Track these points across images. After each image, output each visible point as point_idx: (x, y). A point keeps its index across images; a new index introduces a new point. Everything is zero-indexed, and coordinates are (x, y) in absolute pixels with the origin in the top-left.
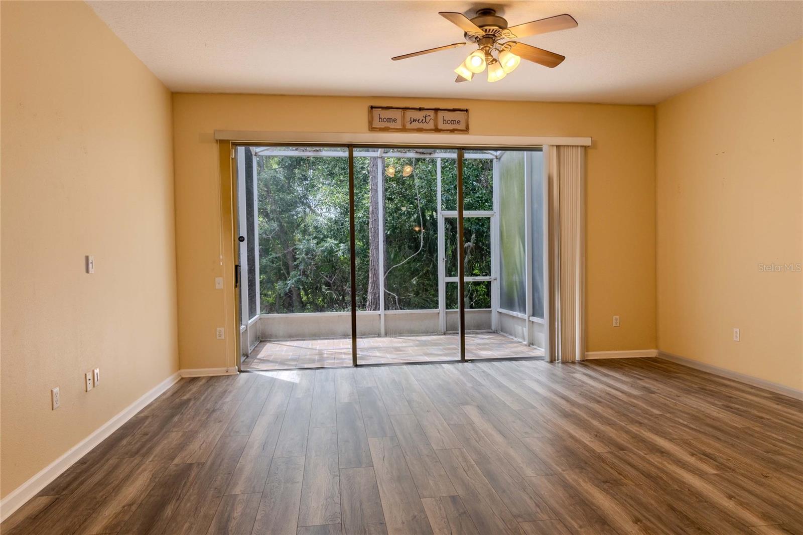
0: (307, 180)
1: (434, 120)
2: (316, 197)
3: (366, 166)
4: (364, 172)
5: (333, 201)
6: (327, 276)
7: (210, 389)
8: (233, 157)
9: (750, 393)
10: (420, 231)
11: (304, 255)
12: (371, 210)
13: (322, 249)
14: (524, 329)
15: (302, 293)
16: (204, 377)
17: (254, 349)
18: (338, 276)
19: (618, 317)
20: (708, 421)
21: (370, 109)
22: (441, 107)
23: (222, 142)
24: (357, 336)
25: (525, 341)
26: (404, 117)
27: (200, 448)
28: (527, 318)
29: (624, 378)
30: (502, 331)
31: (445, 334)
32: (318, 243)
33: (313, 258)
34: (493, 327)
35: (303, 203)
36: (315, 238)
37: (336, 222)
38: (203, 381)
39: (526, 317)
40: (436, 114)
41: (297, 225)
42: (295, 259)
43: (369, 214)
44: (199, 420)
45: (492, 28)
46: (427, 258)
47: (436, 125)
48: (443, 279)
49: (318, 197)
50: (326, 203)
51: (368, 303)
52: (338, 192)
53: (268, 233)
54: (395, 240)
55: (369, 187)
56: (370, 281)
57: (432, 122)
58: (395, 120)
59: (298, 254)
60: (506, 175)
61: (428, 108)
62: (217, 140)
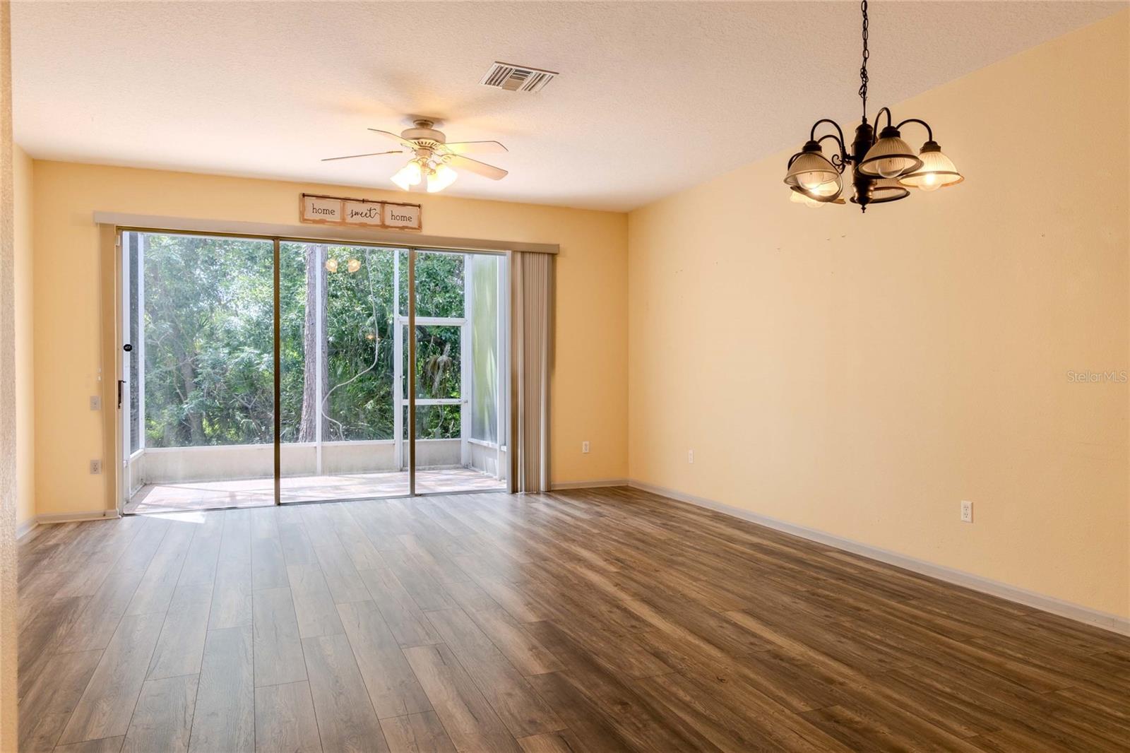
0: (216, 265)
1: (380, 215)
2: (229, 289)
3: (302, 251)
4: (300, 259)
5: (254, 296)
6: (243, 399)
7: (83, 534)
8: (119, 245)
9: (694, 513)
10: (374, 340)
11: (209, 369)
12: (307, 310)
13: (237, 360)
14: (496, 461)
15: (205, 422)
16: (71, 523)
17: (136, 494)
18: (260, 397)
19: (588, 443)
20: (639, 536)
21: (302, 197)
22: (389, 201)
23: (103, 227)
24: (281, 476)
25: (496, 475)
26: (343, 210)
27: (84, 584)
28: (498, 448)
29: (583, 506)
30: (473, 465)
31: (401, 470)
32: (230, 353)
33: (223, 374)
34: (463, 461)
35: (209, 295)
36: (228, 345)
37: (258, 324)
38: (72, 527)
39: (497, 446)
40: (383, 208)
41: (200, 325)
42: (195, 374)
43: (304, 316)
44: (76, 563)
45: (428, 141)
46: (386, 375)
47: (383, 220)
48: (399, 402)
49: (233, 288)
50: (243, 298)
51: (301, 434)
52: (262, 284)
53: (155, 338)
54: (342, 351)
55: (306, 280)
56: (305, 404)
57: (377, 217)
58: (332, 212)
59: (201, 368)
60: (479, 275)
61: (373, 200)
62: (97, 224)
